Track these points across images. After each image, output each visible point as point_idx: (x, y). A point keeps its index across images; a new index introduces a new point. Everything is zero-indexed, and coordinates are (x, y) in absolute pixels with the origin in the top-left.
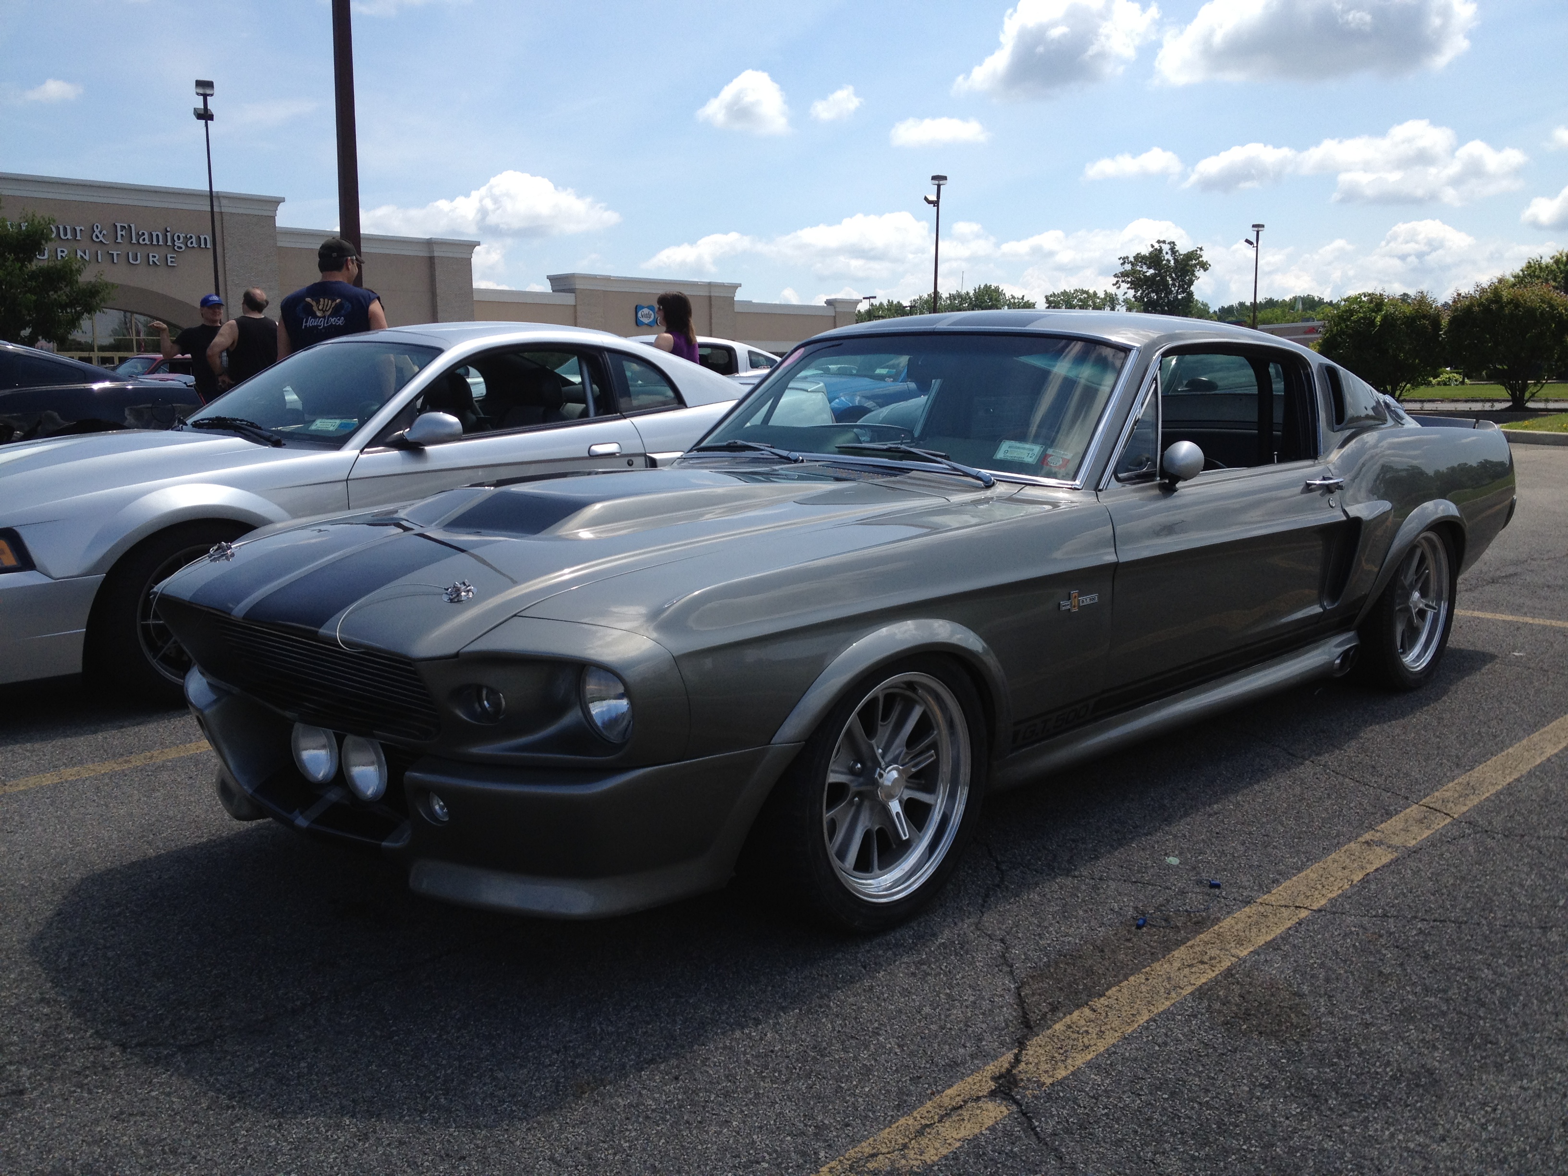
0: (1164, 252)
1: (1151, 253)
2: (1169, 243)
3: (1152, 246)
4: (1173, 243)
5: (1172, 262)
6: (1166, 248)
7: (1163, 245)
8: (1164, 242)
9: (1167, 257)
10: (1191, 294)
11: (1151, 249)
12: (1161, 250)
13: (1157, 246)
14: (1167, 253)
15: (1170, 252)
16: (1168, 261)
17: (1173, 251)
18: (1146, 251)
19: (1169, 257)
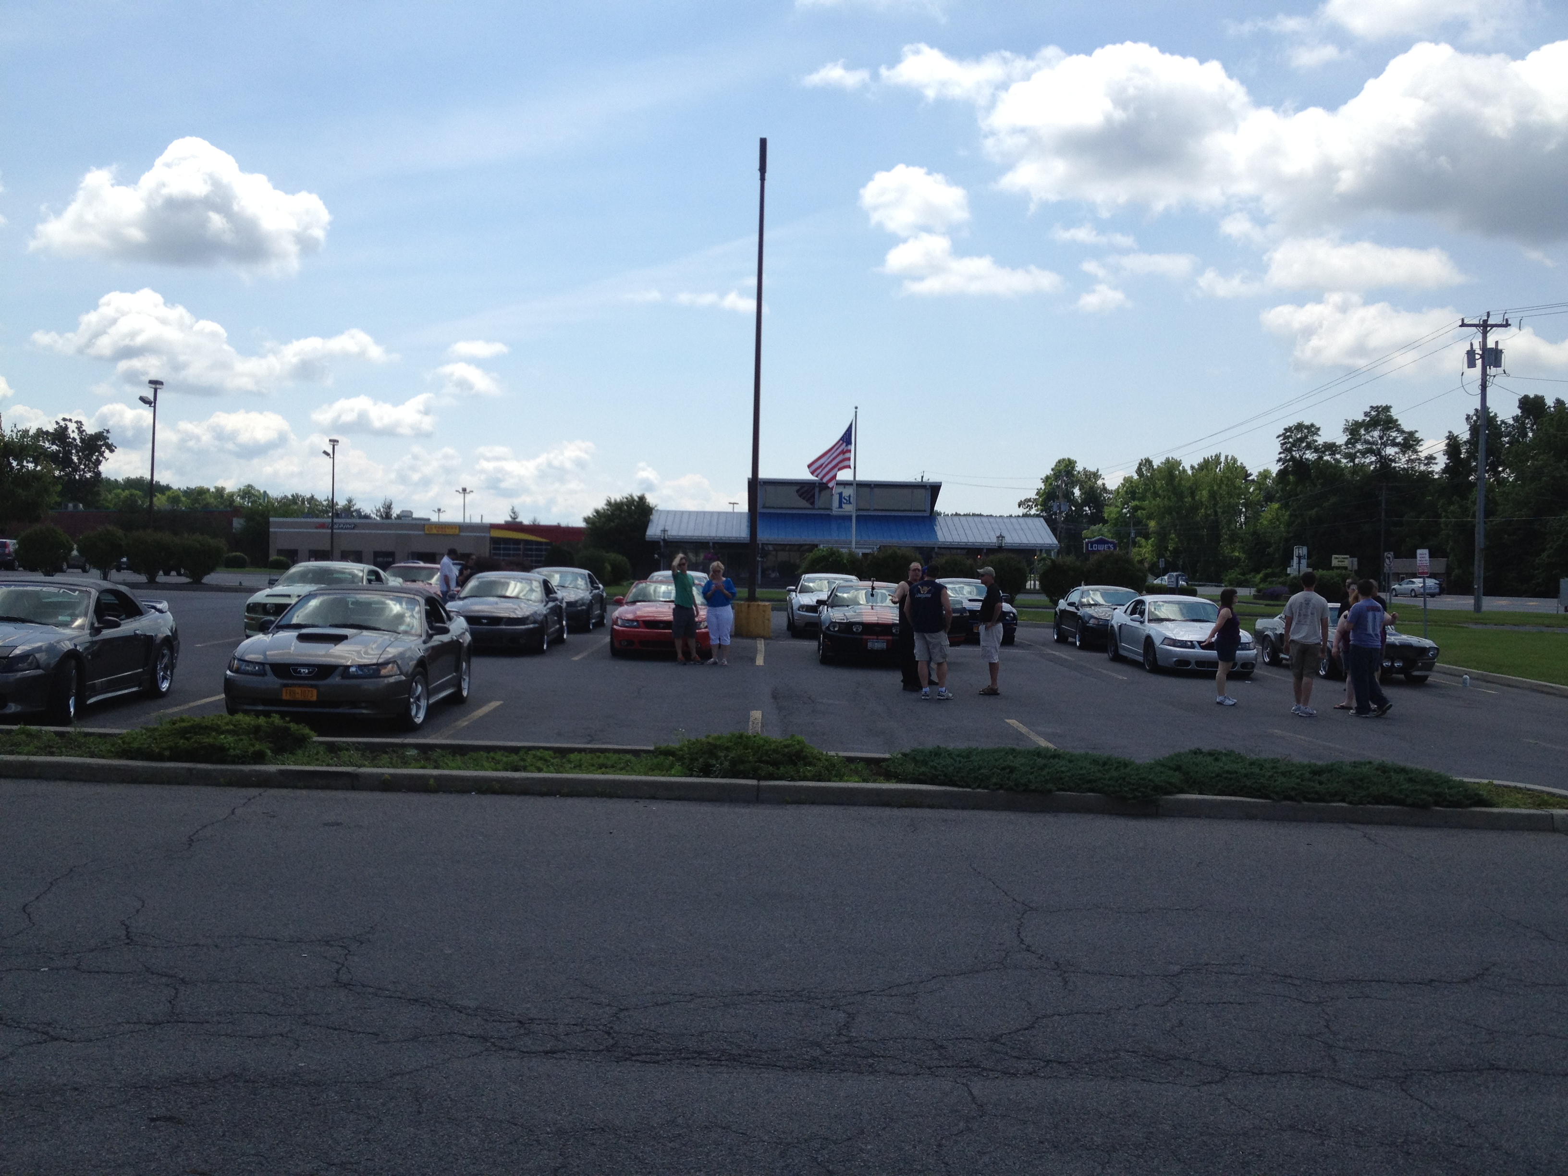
0: (70, 431)
1: (55, 430)
2: (77, 422)
3: (57, 423)
4: (80, 422)
5: (78, 441)
6: (72, 427)
7: (68, 423)
8: (70, 420)
9: (72, 435)
10: (98, 474)
11: (56, 426)
12: (66, 428)
13: (62, 423)
14: (73, 431)
15: (76, 431)
16: (74, 439)
17: (80, 430)
18: (51, 428)
19: (75, 435)
